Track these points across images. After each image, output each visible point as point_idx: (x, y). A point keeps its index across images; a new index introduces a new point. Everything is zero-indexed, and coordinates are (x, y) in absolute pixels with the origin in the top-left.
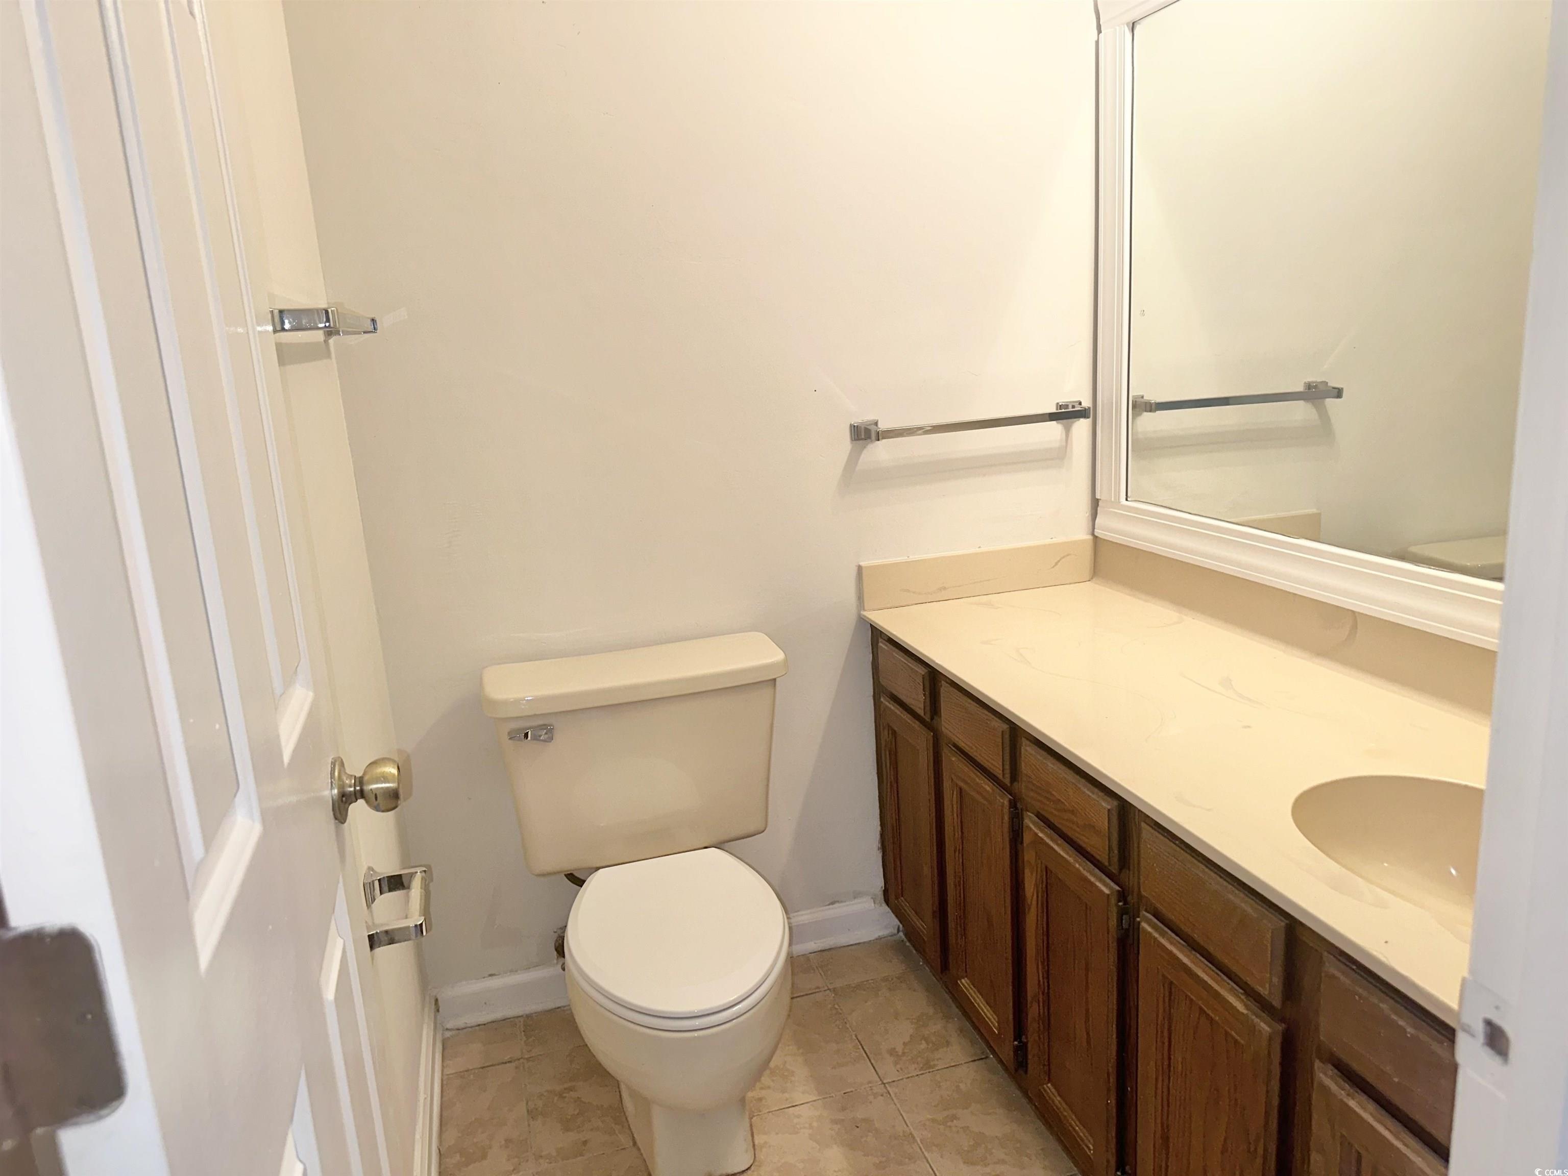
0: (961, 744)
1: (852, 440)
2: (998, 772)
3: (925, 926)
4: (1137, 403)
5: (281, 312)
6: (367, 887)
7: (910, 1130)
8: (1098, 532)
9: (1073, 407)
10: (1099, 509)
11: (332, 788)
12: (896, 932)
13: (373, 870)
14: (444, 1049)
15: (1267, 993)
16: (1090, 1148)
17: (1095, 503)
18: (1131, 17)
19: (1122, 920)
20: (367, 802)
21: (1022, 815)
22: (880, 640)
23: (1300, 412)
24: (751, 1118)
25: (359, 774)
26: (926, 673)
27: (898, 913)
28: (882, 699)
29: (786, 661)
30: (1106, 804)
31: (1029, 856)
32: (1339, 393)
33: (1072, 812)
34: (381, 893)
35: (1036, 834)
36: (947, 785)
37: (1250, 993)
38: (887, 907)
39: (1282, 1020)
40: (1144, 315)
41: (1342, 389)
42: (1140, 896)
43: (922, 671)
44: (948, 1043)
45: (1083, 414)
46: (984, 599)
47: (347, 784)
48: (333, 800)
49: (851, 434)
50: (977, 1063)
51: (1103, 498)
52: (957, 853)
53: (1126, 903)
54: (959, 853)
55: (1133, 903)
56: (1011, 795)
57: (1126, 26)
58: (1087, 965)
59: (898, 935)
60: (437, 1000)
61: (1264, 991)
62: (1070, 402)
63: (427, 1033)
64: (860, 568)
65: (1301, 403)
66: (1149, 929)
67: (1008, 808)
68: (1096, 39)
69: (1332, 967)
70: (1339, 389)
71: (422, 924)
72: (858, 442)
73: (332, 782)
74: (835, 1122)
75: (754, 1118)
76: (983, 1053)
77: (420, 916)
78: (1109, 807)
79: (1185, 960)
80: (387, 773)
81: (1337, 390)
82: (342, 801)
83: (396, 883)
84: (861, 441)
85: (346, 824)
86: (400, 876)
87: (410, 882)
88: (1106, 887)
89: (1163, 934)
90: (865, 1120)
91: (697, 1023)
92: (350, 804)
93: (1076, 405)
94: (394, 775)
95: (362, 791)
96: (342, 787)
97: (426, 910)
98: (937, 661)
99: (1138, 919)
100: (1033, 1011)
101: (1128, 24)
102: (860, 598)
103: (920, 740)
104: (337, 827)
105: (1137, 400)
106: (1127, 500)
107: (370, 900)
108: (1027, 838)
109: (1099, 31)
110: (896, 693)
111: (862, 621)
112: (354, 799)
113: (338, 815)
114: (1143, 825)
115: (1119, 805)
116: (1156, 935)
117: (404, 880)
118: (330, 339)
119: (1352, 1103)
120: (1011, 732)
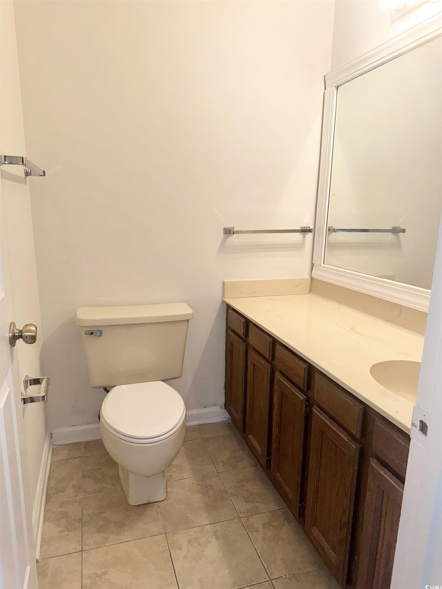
0: (255, 347)
1: (224, 234)
2: (267, 356)
3: (239, 416)
4: (330, 229)
5: (5, 156)
6: (25, 382)
7: (226, 489)
8: (313, 276)
9: (307, 228)
10: (314, 267)
11: (10, 333)
12: (228, 420)
13: (28, 376)
14: (53, 452)
15: (355, 433)
16: (291, 496)
17: (313, 265)
18: (337, 84)
19: (307, 409)
20: (23, 340)
21: (275, 372)
22: (229, 309)
23: (389, 237)
24: (167, 482)
25: (21, 329)
26: (245, 321)
27: (229, 412)
28: (229, 332)
29: (193, 313)
30: (304, 366)
31: (276, 387)
32: (404, 231)
33: (292, 370)
34: (30, 385)
35: (279, 378)
36: (249, 362)
37: (350, 434)
38: (225, 410)
39: (360, 444)
40: (334, 195)
41: (405, 230)
42: (314, 400)
43: (243, 320)
44: (243, 460)
45: (310, 231)
46: (269, 297)
47: (15, 332)
48: (10, 337)
49: (224, 231)
50: (253, 467)
51: (315, 263)
52: (251, 388)
53: (309, 403)
54: (252, 388)
55: (311, 403)
56: (271, 365)
57: (335, 88)
58: (294, 426)
59: (229, 421)
60: (51, 434)
61: (354, 432)
62: (306, 227)
63: (46, 445)
64: (224, 282)
65: (390, 234)
66: (316, 412)
67: (270, 370)
68: (324, 92)
69: (378, 422)
70: (404, 229)
71: (44, 396)
72: (226, 235)
73: (10, 330)
74: (198, 485)
75: (168, 482)
76: (256, 464)
77: (44, 393)
78: (305, 367)
79: (328, 423)
80: (31, 329)
81: (403, 230)
82: (13, 338)
83: (37, 382)
84: (227, 235)
85: (15, 347)
86: (39, 379)
87: (42, 381)
88: (301, 397)
89: (320, 414)
90: (210, 485)
91: (148, 441)
92: (16, 340)
93: (308, 228)
94: (34, 330)
95: (21, 335)
96: (14, 333)
97: (47, 390)
98: (249, 316)
99: (312, 408)
100: (274, 446)
101: (335, 87)
102: (223, 293)
103: (241, 346)
104: (11, 348)
105: (330, 228)
106: (324, 264)
107: (26, 387)
108: (276, 381)
109: (325, 89)
110: (234, 329)
111: (223, 302)
112: (18, 338)
113: (11, 343)
114: (316, 373)
115: (308, 366)
116: (318, 414)
117: (40, 381)
118: (27, 177)
119: (382, 472)
120: (273, 342)
